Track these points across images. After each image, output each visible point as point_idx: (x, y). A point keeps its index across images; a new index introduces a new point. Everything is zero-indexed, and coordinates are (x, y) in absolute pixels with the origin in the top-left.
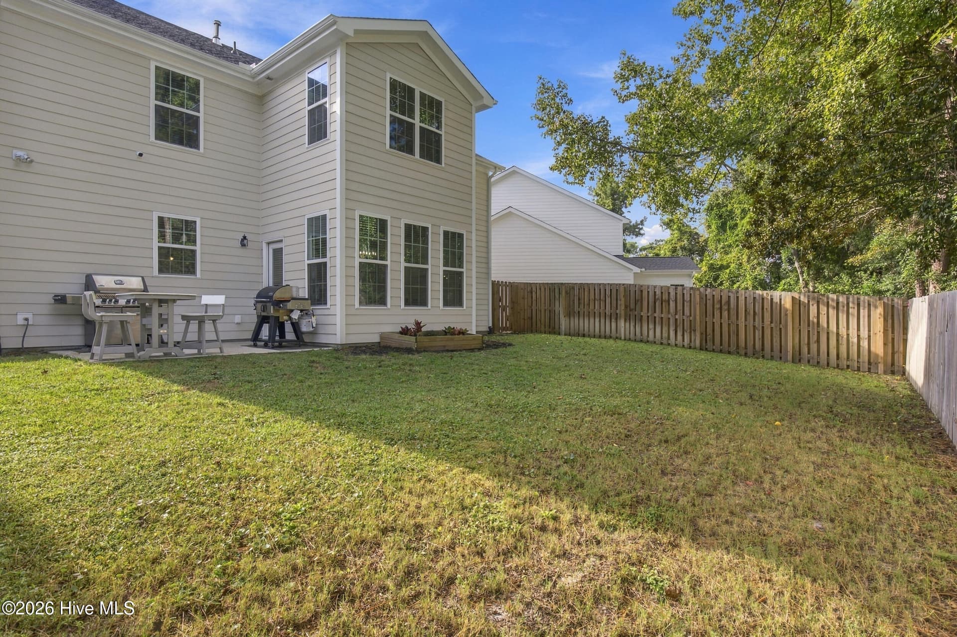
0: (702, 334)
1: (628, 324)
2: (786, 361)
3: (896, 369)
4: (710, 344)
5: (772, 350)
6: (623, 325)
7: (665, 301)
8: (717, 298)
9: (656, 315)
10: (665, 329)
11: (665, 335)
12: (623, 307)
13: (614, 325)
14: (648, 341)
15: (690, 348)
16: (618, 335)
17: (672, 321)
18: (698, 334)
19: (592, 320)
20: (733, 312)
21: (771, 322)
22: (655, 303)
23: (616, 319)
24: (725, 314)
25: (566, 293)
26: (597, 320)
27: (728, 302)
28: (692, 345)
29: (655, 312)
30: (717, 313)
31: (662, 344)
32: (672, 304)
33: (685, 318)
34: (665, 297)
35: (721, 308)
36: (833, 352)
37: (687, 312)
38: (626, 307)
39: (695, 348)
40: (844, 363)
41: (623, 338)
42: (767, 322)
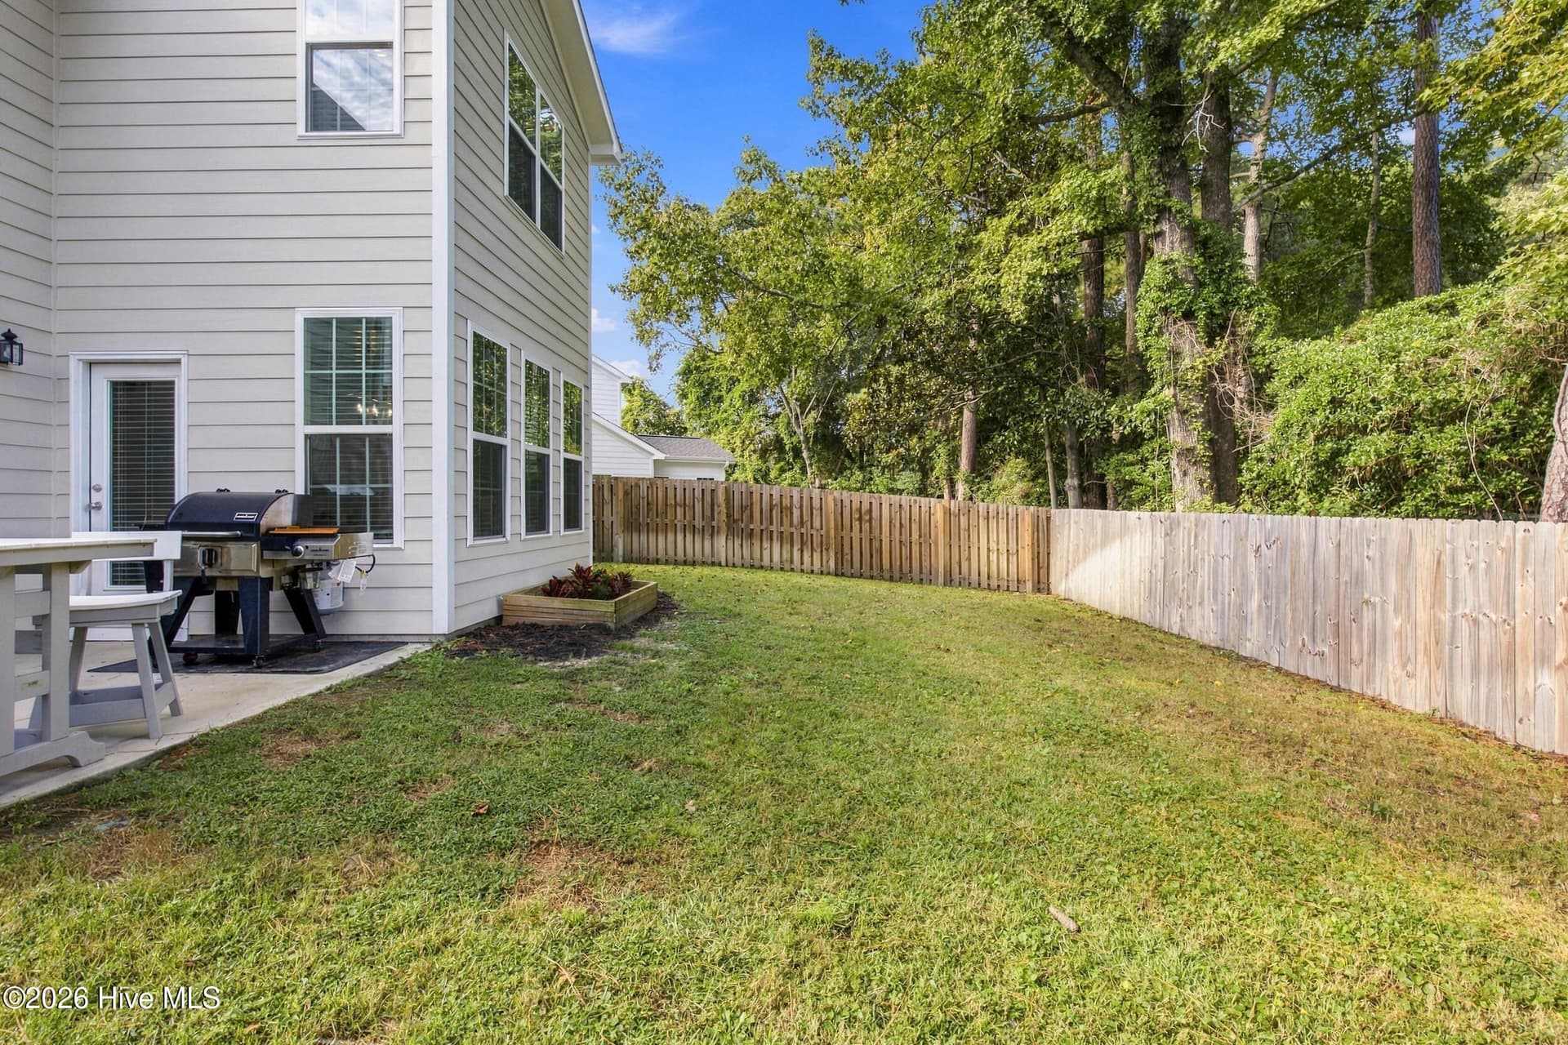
0: (836, 554)
1: (730, 543)
2: (936, 584)
3: (1042, 586)
4: (847, 566)
5: (921, 572)
6: (723, 542)
7: (786, 508)
8: (856, 505)
9: (773, 528)
10: (786, 547)
11: (786, 556)
12: (724, 517)
13: (707, 544)
14: (762, 567)
15: (822, 573)
16: (715, 560)
17: (796, 537)
18: (832, 554)
19: (670, 537)
20: (875, 524)
21: (920, 536)
22: (771, 511)
23: (712, 535)
24: (866, 526)
25: (626, 493)
26: (680, 537)
27: (870, 511)
28: (824, 569)
29: (771, 524)
30: (856, 524)
31: (782, 569)
32: (796, 513)
33: (814, 532)
34: (786, 502)
35: (860, 519)
36: (984, 570)
37: (817, 524)
38: (728, 516)
39: (829, 574)
40: (994, 583)
41: (723, 563)
42: (915, 536)
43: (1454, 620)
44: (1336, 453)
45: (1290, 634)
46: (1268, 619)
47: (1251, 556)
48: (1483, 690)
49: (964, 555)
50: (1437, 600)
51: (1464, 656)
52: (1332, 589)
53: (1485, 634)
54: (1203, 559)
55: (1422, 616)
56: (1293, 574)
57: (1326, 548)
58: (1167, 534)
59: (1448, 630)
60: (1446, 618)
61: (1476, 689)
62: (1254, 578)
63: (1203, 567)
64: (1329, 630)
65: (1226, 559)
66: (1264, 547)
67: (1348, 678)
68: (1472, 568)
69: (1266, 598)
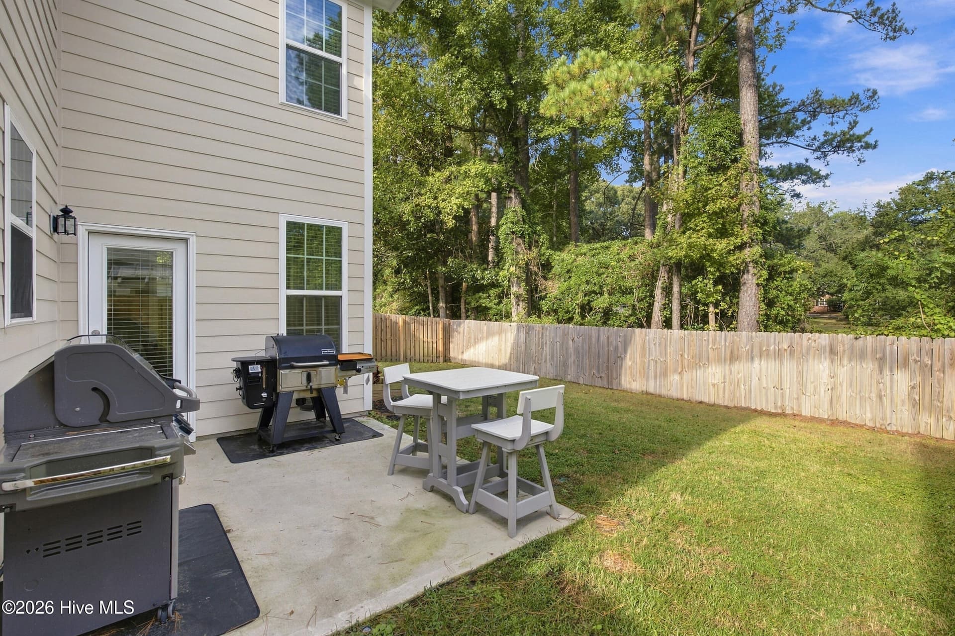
3: (447, 359)
5: (391, 355)
21: (391, 336)
36: (421, 352)
42: (389, 336)
43: (649, 361)
44: (589, 302)
45: (588, 371)
46: (578, 366)
47: (570, 342)
48: (658, 383)
49: (413, 345)
50: (643, 355)
51: (652, 374)
52: (606, 353)
53: (658, 365)
54: (546, 343)
55: (638, 361)
56: (589, 348)
57: (603, 338)
58: (526, 333)
59: (647, 365)
60: (646, 361)
61: (656, 382)
62: (571, 350)
63: (546, 347)
64: (605, 368)
65: (558, 343)
66: (576, 338)
67: (612, 384)
68: (655, 344)
69: (578, 357)
